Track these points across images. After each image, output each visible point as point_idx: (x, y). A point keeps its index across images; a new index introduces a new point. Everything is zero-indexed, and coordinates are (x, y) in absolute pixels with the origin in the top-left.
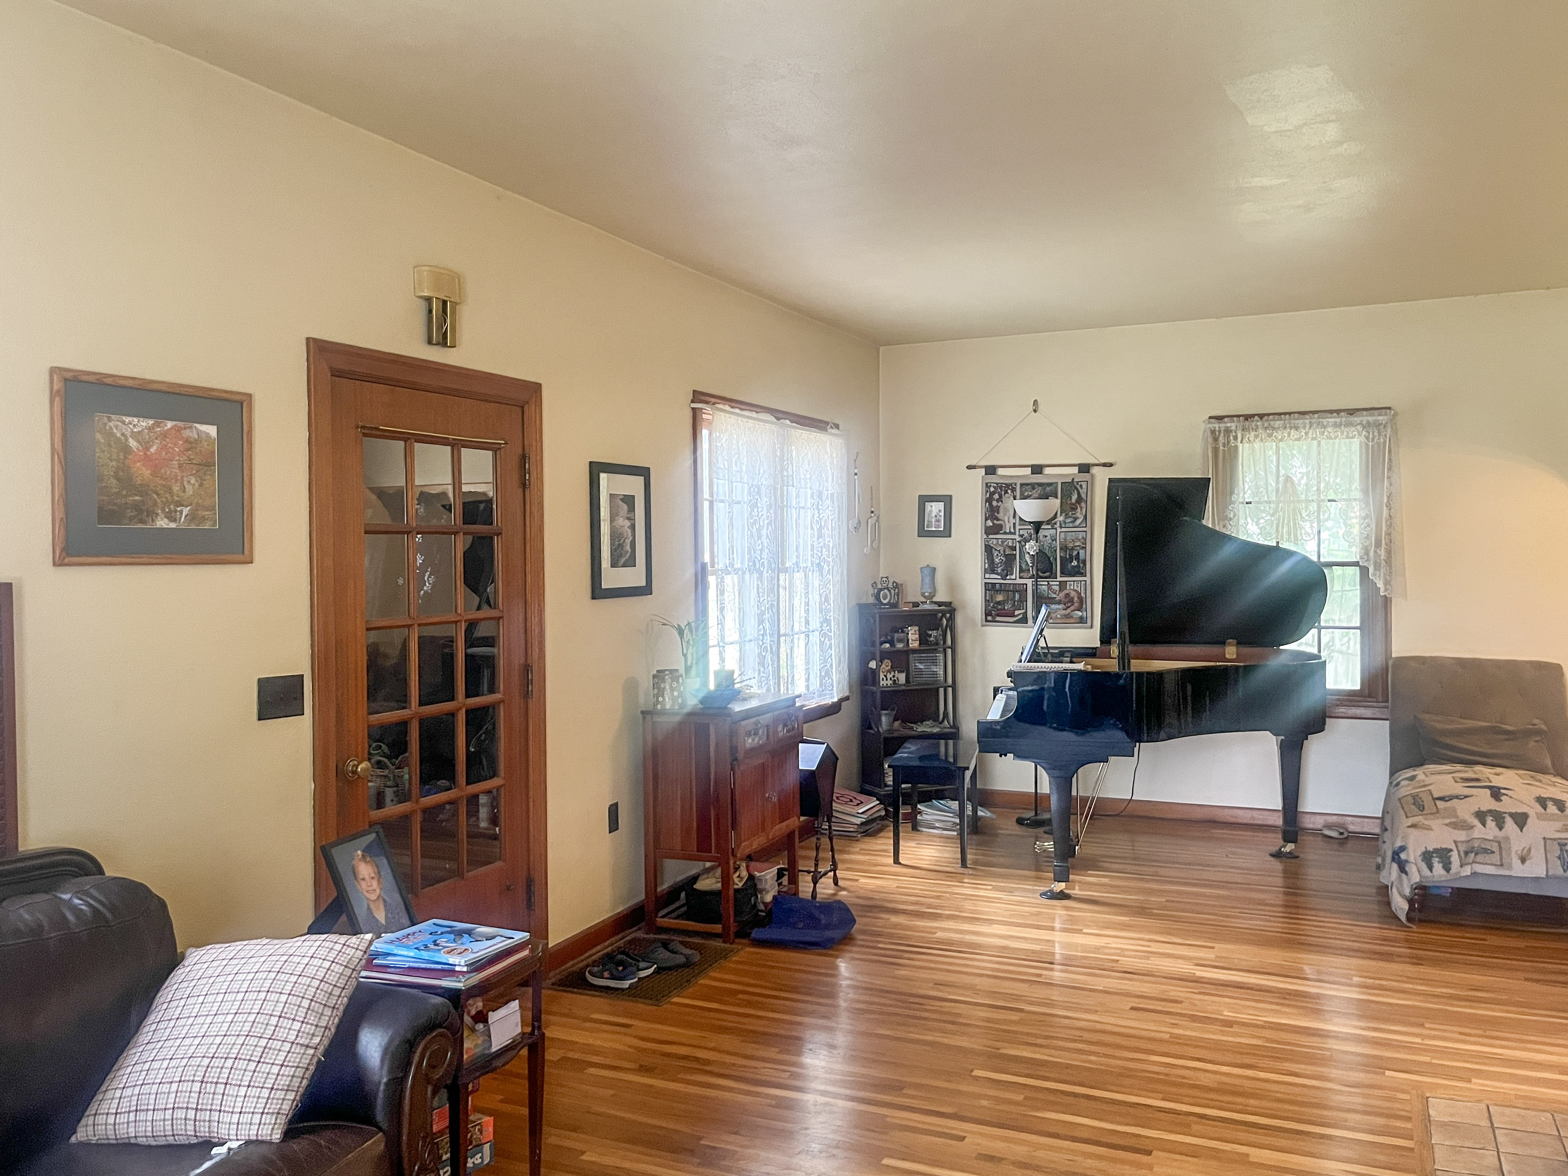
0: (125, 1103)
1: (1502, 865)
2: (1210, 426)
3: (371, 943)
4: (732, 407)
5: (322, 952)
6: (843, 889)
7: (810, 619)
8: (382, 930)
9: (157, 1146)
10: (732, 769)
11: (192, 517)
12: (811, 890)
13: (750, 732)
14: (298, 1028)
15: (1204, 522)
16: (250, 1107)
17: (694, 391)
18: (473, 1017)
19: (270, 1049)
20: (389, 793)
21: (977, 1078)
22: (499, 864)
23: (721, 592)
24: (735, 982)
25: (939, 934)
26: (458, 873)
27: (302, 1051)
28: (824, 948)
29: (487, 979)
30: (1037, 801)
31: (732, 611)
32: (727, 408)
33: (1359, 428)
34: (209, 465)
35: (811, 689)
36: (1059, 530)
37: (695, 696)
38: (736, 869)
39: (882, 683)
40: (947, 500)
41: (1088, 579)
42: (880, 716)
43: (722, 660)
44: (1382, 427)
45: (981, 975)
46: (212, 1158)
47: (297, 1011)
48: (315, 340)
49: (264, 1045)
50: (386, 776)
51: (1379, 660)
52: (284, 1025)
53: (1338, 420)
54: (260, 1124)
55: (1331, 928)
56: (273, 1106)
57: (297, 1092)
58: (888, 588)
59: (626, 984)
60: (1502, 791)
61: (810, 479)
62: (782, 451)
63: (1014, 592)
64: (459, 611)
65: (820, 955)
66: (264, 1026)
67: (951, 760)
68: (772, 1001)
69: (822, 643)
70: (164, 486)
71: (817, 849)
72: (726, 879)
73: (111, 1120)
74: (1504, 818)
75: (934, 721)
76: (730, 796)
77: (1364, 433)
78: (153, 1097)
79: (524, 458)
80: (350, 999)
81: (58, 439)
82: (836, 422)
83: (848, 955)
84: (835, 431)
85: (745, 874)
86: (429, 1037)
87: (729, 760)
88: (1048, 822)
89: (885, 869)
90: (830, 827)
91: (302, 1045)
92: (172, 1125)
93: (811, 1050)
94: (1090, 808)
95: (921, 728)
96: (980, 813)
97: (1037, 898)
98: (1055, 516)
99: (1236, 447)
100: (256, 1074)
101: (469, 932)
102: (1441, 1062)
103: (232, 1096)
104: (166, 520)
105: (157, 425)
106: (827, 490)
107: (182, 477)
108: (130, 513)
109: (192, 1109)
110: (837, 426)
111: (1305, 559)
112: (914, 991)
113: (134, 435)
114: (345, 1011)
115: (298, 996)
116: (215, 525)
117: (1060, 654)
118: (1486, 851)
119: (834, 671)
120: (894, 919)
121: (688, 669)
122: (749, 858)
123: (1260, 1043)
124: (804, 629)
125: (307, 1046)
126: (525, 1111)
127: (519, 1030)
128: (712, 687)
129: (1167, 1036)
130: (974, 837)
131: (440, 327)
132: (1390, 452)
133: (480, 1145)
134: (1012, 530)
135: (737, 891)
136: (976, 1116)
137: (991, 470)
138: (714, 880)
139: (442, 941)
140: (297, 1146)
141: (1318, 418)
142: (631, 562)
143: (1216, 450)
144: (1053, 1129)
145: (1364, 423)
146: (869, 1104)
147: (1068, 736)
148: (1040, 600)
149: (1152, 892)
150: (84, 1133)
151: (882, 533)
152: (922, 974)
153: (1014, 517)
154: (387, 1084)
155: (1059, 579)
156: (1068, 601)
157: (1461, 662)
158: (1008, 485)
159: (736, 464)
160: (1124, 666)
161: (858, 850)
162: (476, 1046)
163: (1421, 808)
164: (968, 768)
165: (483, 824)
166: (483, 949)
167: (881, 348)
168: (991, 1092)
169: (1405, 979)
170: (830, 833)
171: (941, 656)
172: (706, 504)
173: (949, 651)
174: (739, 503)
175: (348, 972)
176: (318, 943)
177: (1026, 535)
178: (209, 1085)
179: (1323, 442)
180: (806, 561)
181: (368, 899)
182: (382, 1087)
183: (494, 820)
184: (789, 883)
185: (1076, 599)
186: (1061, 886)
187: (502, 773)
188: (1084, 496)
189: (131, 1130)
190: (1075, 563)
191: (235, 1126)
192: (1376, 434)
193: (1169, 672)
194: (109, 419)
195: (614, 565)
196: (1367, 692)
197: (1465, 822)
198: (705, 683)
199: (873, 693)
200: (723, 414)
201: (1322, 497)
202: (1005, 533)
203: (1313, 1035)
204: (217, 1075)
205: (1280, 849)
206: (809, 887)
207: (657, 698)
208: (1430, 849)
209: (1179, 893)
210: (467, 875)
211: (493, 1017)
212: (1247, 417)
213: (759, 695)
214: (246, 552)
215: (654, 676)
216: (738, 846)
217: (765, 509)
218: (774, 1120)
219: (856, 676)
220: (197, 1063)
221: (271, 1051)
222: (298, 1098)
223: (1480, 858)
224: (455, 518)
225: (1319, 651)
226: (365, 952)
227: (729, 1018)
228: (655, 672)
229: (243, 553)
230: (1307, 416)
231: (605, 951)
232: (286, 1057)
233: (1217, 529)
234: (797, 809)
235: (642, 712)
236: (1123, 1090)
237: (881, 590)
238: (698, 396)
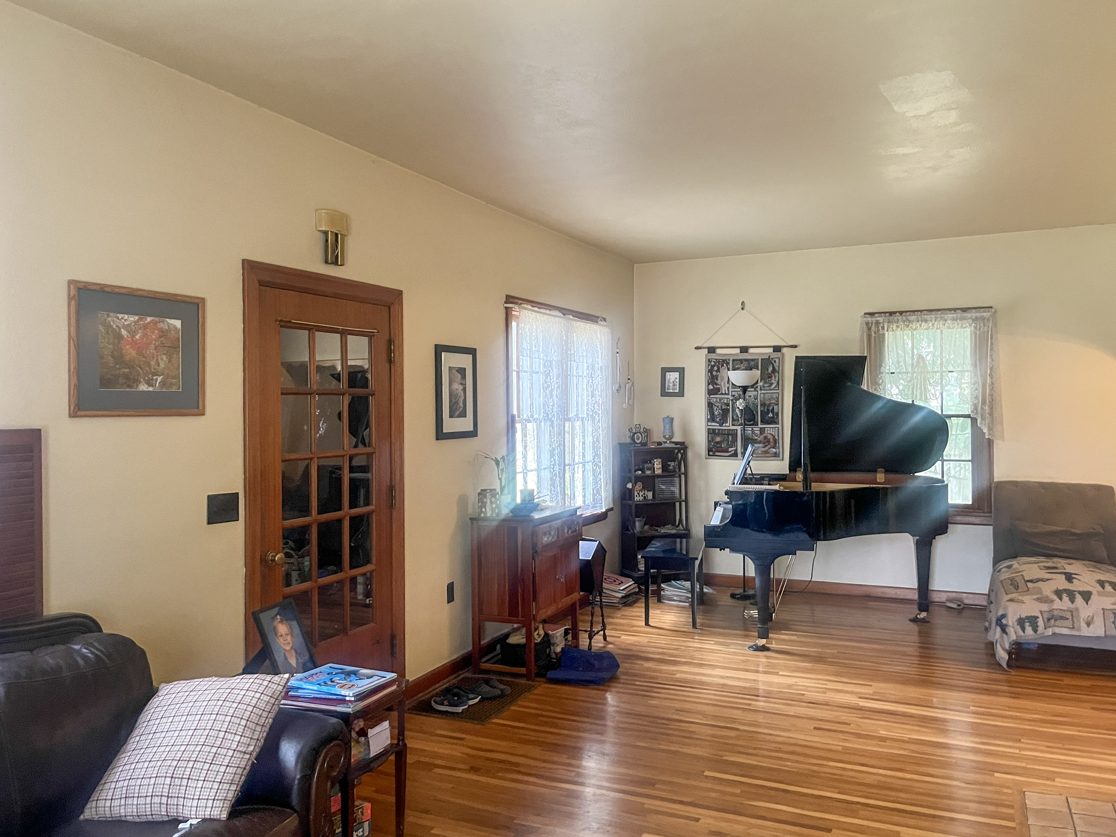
0: (118, 792)
1: (1073, 628)
2: (865, 319)
3: (288, 680)
4: (533, 306)
5: (255, 687)
6: (611, 643)
7: (586, 454)
8: (294, 671)
9: (140, 823)
10: (533, 559)
11: (163, 384)
12: (588, 643)
13: (546, 533)
14: (238, 740)
15: (862, 387)
16: (205, 796)
17: (507, 296)
18: (357, 733)
19: (219, 754)
20: (295, 575)
21: (706, 777)
22: (372, 625)
23: (524, 435)
24: (536, 709)
25: (678, 675)
26: (344, 631)
27: (241, 756)
28: (599, 684)
29: (368, 706)
30: (745, 581)
31: (532, 448)
32: (529, 307)
33: (970, 320)
34: (176, 347)
35: (587, 503)
36: (759, 392)
37: (506, 507)
38: (536, 629)
39: (636, 498)
40: (681, 371)
41: (780, 426)
42: (635, 522)
43: (526, 482)
44: (986, 320)
45: (708, 704)
46: (178, 831)
47: (238, 728)
48: (249, 261)
49: (215, 751)
50: (292, 563)
51: (985, 483)
52: (229, 738)
53: (955, 315)
54: (212, 807)
55: (954, 672)
56: (221, 795)
57: (238, 784)
58: (640, 433)
59: (460, 709)
60: (1074, 576)
61: (586, 356)
62: (567, 336)
63: (728, 435)
64: (345, 449)
65: (595, 689)
66: (215, 738)
67: (684, 553)
68: (562, 721)
69: (594, 471)
70: (144, 362)
71: (592, 615)
72: (529, 636)
73: (108, 803)
74: (1075, 595)
75: (672, 525)
76: (532, 579)
77: (973, 325)
78: (138, 787)
79: (390, 342)
80: (274, 719)
81: (73, 330)
82: (604, 317)
83: (613, 689)
84: (603, 323)
85: (542, 632)
86: (328, 747)
87: (531, 552)
88: (753, 596)
89: (639, 629)
90: (601, 600)
91: (241, 752)
92: (151, 807)
93: (590, 756)
94: (782, 588)
95: (663, 531)
96: (705, 590)
97: (745, 650)
98: (757, 382)
99: (884, 334)
100: (209, 772)
101: (355, 673)
102: (1032, 766)
103: (193, 787)
104: (146, 386)
105: (140, 319)
106: (598, 364)
107: (157, 356)
108: (121, 380)
109: (165, 796)
110: (605, 320)
111: (932, 413)
112: (662, 715)
113: (127, 327)
114: (270, 729)
115: (238, 718)
116: (179, 389)
117: (760, 479)
118: (1062, 618)
119: (603, 490)
120: (647, 665)
121: (502, 489)
122: (544, 621)
123: (905, 753)
124: (581, 461)
125: (245, 753)
126: (393, 799)
127: (389, 742)
128: (519, 501)
129: (840, 748)
130: (701, 607)
131: (333, 252)
132: (991, 338)
133: (361, 823)
134: (727, 392)
135: (536, 644)
136: (705, 804)
137: (712, 350)
138: (521, 637)
139: (336, 679)
140: (239, 822)
141: (942, 314)
142: (463, 415)
143: (869, 336)
144: (760, 813)
145: (973, 317)
146: (632, 795)
147: (769, 536)
148: (747, 441)
149: (828, 646)
150: (89, 813)
151: (635, 393)
152: (668, 703)
153: (728, 383)
154: (300, 780)
155: (760, 426)
156: (766, 441)
157: (1042, 485)
158: (724, 361)
159: (535, 346)
160: (807, 487)
161: (619, 616)
162: (360, 752)
163: (1017, 588)
164: (697, 559)
165: (360, 597)
166: (365, 685)
167: (635, 265)
168: (718, 787)
169: (1007, 708)
170: (601, 604)
171: (677, 480)
172: (515, 374)
173: (683, 476)
174: (537, 373)
175: (273, 700)
176: (251, 680)
177: (737, 395)
178: (176, 780)
179: (944, 331)
180: (583, 413)
181: (284, 649)
182: (296, 782)
183: (368, 594)
184: (572, 639)
185: (771, 440)
186: (762, 642)
187: (374, 560)
188: (777, 368)
189: (122, 811)
190: (771, 415)
191: (195, 809)
192: (982, 325)
193: (839, 491)
194: (108, 316)
195: (451, 416)
196: (976, 506)
197: (1047, 597)
198: (514, 499)
199: (630, 506)
200: (527, 311)
201: (944, 369)
202: (722, 394)
203: (944, 748)
204: (182, 773)
205: (916, 616)
206: (586, 642)
207: (481, 509)
208: (1023, 616)
209: (847, 647)
210: (350, 633)
211: (371, 732)
212: (891, 313)
213: (552, 506)
214: (201, 408)
215: (479, 494)
216: (538, 612)
217: (555, 377)
218: (565, 805)
219: (618, 494)
220: (169, 764)
221: (220, 756)
222: (238, 789)
223: (1058, 623)
224: (344, 384)
225: (943, 476)
226: (284, 687)
227: (531, 733)
228: (479, 491)
229: (198, 408)
230: (933, 313)
231: (445, 686)
232: (230, 760)
233: (871, 391)
234: (578, 587)
235: (471, 519)
236: (812, 786)
237: (635, 433)
238: (510, 299)
